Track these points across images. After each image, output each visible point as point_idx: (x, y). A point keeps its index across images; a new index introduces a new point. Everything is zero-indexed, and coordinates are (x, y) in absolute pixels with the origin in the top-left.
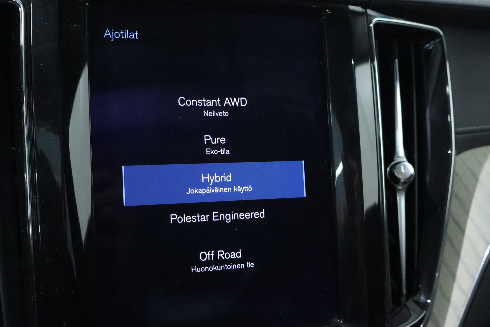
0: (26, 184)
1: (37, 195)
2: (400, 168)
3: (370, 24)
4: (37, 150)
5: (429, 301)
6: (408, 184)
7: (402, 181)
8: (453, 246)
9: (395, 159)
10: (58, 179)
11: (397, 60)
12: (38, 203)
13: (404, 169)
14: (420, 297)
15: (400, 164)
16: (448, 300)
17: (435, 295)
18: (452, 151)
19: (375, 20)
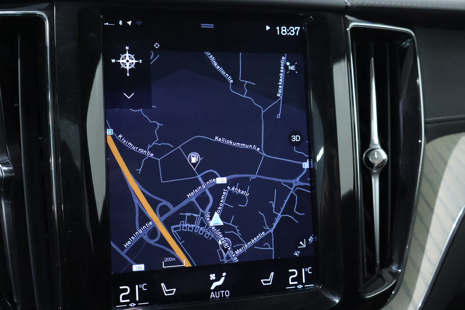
0: (51, 169)
1: (61, 177)
2: (374, 154)
3: (347, 28)
4: (60, 140)
5: (400, 271)
6: (382, 168)
7: (376, 165)
8: (422, 222)
9: (371, 146)
10: (78, 163)
11: (372, 59)
12: (61, 184)
13: (378, 155)
14: (392, 267)
15: (374, 151)
16: (418, 270)
17: (405, 265)
18: (421, 140)
19: (352, 25)
